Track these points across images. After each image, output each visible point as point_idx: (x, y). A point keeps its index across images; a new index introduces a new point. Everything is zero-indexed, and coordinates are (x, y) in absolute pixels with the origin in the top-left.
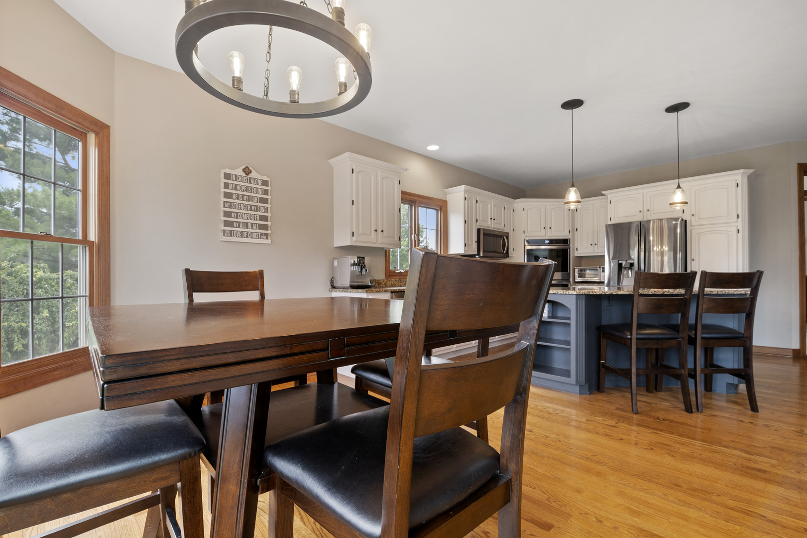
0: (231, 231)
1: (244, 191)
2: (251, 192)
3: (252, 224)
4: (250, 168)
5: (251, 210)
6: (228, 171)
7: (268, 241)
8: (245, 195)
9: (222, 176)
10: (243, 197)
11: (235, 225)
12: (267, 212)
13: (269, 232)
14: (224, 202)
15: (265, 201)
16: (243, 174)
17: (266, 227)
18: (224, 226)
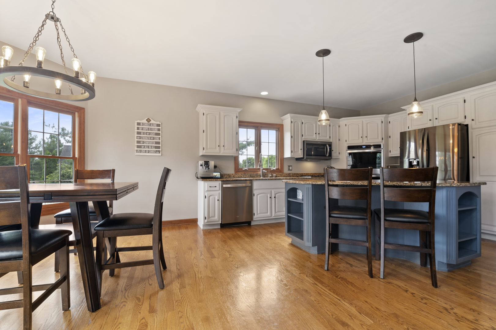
0: (140, 150)
1: (147, 130)
2: (151, 131)
3: (151, 146)
4: (150, 119)
5: (151, 139)
6: (139, 121)
7: (160, 154)
8: (148, 132)
9: (136, 124)
10: (146, 133)
11: (142, 147)
12: (160, 140)
13: (160, 150)
14: (137, 136)
15: (159, 134)
16: (147, 122)
17: (159, 147)
18: (137, 148)
